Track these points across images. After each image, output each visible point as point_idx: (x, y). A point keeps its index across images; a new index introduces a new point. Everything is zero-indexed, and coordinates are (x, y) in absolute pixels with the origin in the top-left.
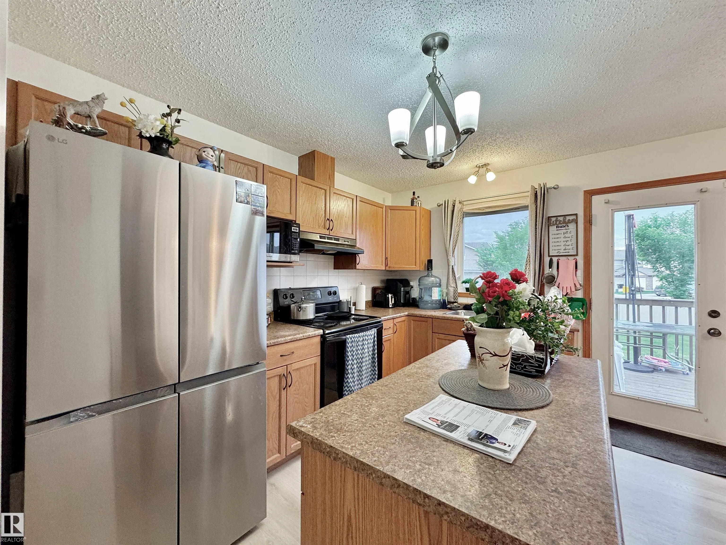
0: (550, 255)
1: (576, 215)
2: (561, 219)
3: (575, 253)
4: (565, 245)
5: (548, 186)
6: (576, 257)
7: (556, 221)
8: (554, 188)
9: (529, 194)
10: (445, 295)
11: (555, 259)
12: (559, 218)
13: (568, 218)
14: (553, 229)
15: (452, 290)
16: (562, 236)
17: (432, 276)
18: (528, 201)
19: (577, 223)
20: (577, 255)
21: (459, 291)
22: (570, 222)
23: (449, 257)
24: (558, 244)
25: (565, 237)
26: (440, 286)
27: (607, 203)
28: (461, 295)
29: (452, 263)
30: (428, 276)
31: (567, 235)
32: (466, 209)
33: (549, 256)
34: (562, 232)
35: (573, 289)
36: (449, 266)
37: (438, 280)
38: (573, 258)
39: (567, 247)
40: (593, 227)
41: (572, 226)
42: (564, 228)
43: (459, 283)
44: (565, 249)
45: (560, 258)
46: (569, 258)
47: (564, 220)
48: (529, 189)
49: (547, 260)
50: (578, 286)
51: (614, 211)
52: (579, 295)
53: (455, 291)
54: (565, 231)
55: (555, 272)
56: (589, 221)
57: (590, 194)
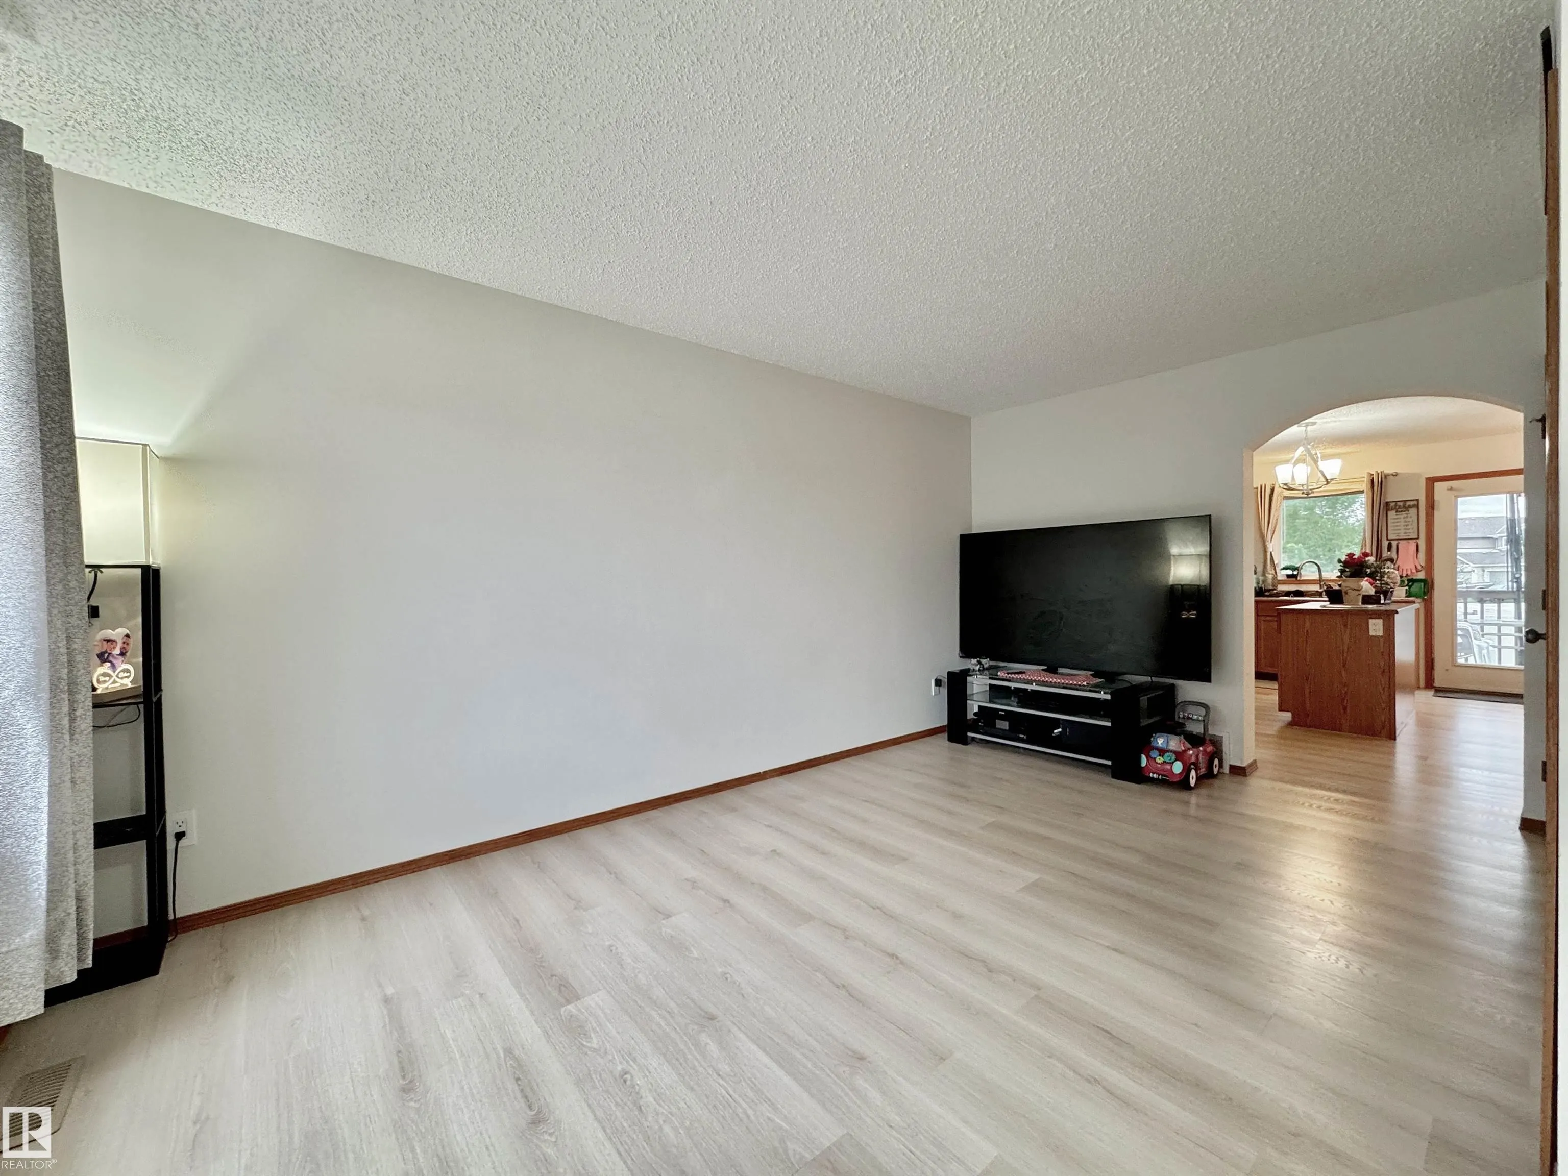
0: (1389, 538)
1: (1417, 500)
2: (1401, 504)
3: (1416, 537)
4: (1405, 529)
5: (1386, 473)
6: (1418, 541)
7: (1396, 505)
8: (1392, 475)
9: (1365, 479)
10: (1261, 583)
11: (1394, 543)
12: (1399, 503)
13: (1408, 503)
14: (1392, 514)
15: (1270, 577)
16: (1402, 520)
18: (1364, 486)
19: (1418, 508)
20: (1418, 538)
21: (1279, 578)
22: (1410, 507)
23: (1267, 543)
24: (1397, 528)
25: (1406, 522)
27: (1451, 489)
28: (1282, 582)
29: (1270, 549)
31: (1407, 520)
33: (1387, 540)
34: (1402, 516)
35: (1414, 570)
36: (1265, 551)
38: (1414, 541)
39: (1407, 531)
40: (1436, 512)
41: (1413, 511)
42: (1404, 513)
43: (1278, 569)
44: (1405, 533)
45: (1400, 541)
46: (1411, 541)
47: (1404, 505)
48: (1366, 475)
49: (1385, 544)
50: (1419, 567)
51: (1457, 497)
52: (1421, 576)
53: (1275, 578)
54: (1405, 516)
55: (1394, 556)
56: (1431, 506)
57: (1431, 482)
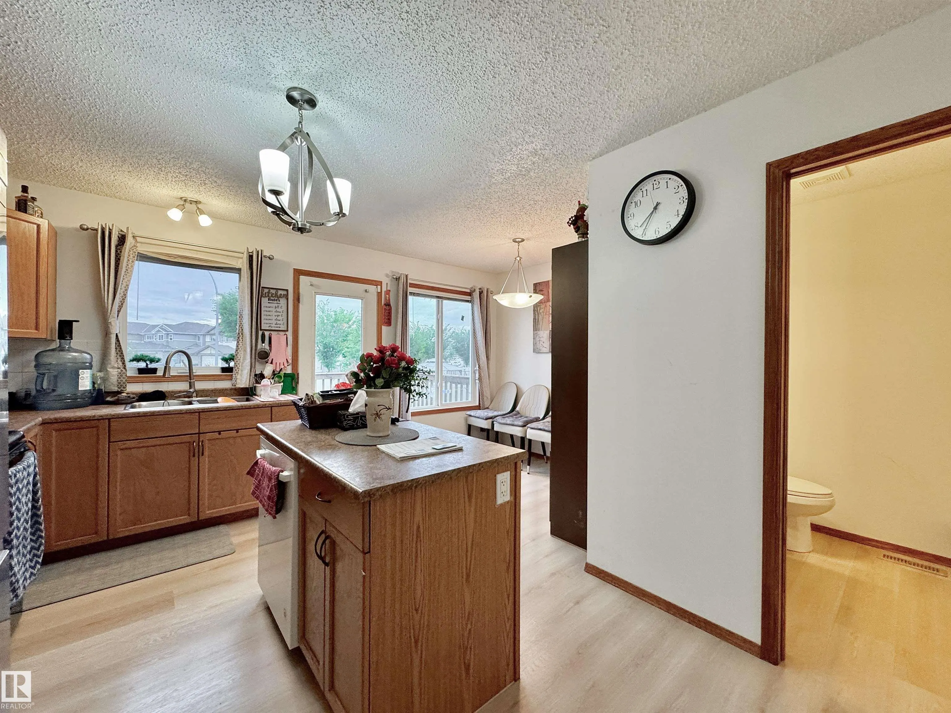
0: (262, 328)
1: (287, 290)
2: (273, 291)
3: (286, 329)
4: (276, 320)
5: (264, 254)
6: (287, 333)
7: (269, 292)
8: (269, 258)
9: (242, 256)
11: (267, 334)
12: (272, 291)
13: (280, 292)
14: (265, 301)
15: (113, 373)
16: (274, 310)
17: (70, 350)
18: (243, 263)
19: (287, 299)
20: (287, 331)
21: (129, 374)
22: (281, 296)
23: (111, 322)
24: (269, 317)
25: (276, 312)
26: (90, 367)
27: (310, 285)
28: (132, 380)
29: (115, 330)
30: (61, 349)
31: (278, 310)
32: (142, 249)
33: (260, 330)
34: (274, 305)
36: (108, 332)
37: (88, 356)
38: (284, 333)
39: (278, 322)
40: (301, 305)
41: (283, 301)
42: (276, 302)
43: (126, 361)
44: (276, 324)
45: (272, 332)
46: (280, 333)
47: (276, 294)
48: (246, 252)
49: (260, 334)
50: (287, 365)
51: (317, 293)
52: (289, 370)
53: (120, 375)
54: (277, 305)
55: (267, 348)
56: (297, 299)
57: (298, 273)
